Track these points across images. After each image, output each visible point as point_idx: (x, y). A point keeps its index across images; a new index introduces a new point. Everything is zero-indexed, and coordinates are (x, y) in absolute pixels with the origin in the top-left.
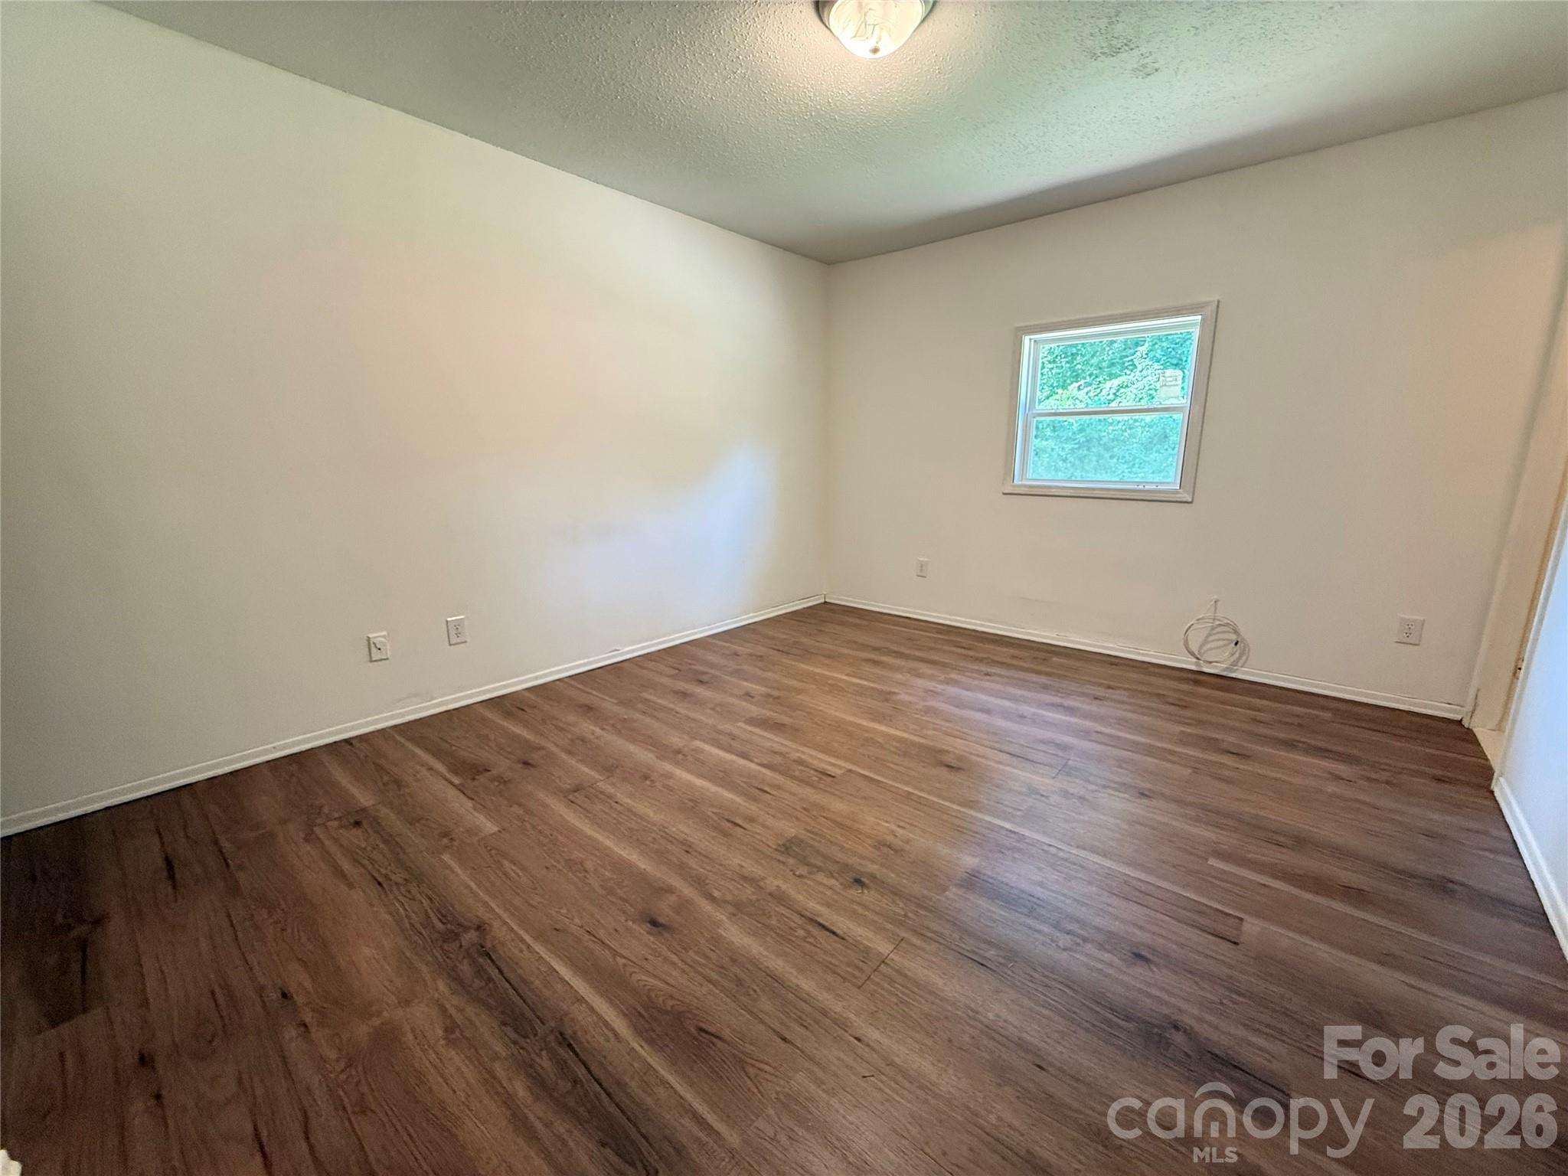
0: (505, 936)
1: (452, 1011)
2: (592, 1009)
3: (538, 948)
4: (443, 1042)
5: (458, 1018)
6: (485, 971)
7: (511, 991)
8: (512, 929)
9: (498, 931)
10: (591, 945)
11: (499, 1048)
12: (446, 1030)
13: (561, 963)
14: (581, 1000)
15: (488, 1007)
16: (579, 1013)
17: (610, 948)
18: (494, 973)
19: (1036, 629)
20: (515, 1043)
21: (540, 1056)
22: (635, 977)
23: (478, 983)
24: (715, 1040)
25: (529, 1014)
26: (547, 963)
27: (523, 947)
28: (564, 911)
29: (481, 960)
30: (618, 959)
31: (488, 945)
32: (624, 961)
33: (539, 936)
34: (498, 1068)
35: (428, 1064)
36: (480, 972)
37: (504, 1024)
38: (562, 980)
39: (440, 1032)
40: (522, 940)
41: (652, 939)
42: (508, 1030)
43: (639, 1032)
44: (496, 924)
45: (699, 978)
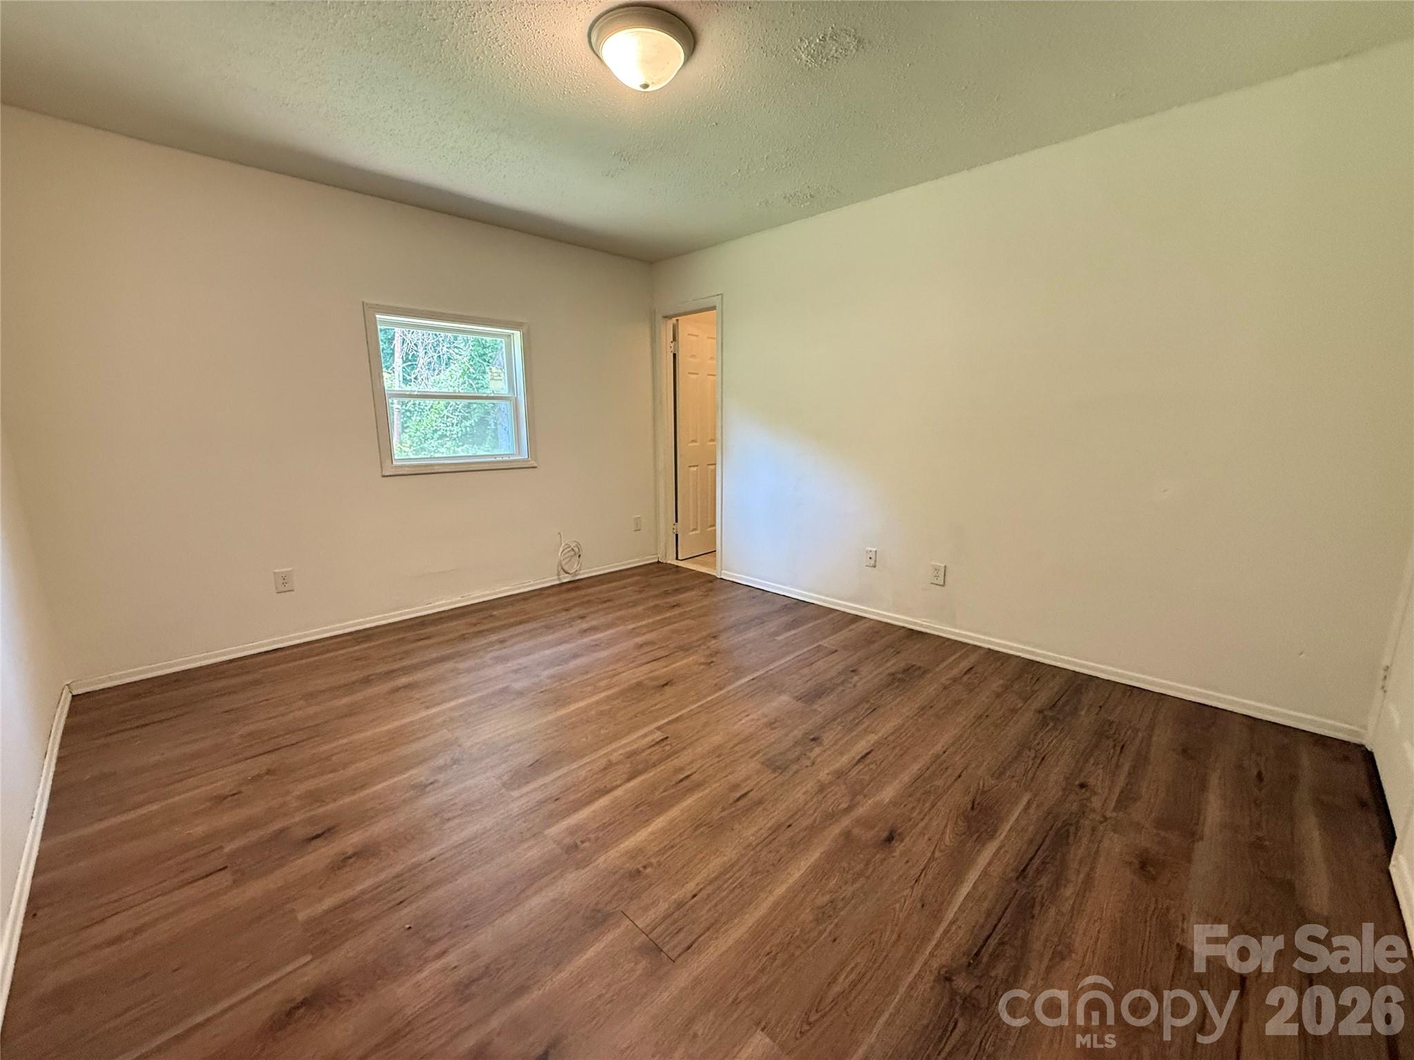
0: (947, 949)
1: (1046, 962)
2: (990, 864)
3: (950, 915)
4: (1073, 955)
5: (1048, 954)
6: (994, 951)
7: (1004, 921)
8: (937, 946)
9: (944, 957)
10: (930, 877)
11: (1052, 912)
12: (1063, 959)
13: (957, 893)
14: (985, 873)
15: (1026, 934)
16: (996, 870)
17: (928, 863)
18: (993, 942)
19: (442, 599)
20: (1042, 905)
21: (1041, 886)
22: (948, 843)
23: (1009, 951)
24: (976, 802)
25: (1015, 902)
26: (963, 903)
27: (954, 928)
28: (897, 905)
29: (985, 959)
30: (936, 856)
31: (964, 960)
32: (937, 852)
33: (936, 917)
34: (1066, 908)
35: (1096, 959)
36: (995, 957)
37: (1033, 917)
38: (975, 887)
39: (1067, 964)
40: (946, 932)
41: (908, 839)
42: (1036, 911)
43: (992, 837)
44: (935, 964)
45: (934, 810)
